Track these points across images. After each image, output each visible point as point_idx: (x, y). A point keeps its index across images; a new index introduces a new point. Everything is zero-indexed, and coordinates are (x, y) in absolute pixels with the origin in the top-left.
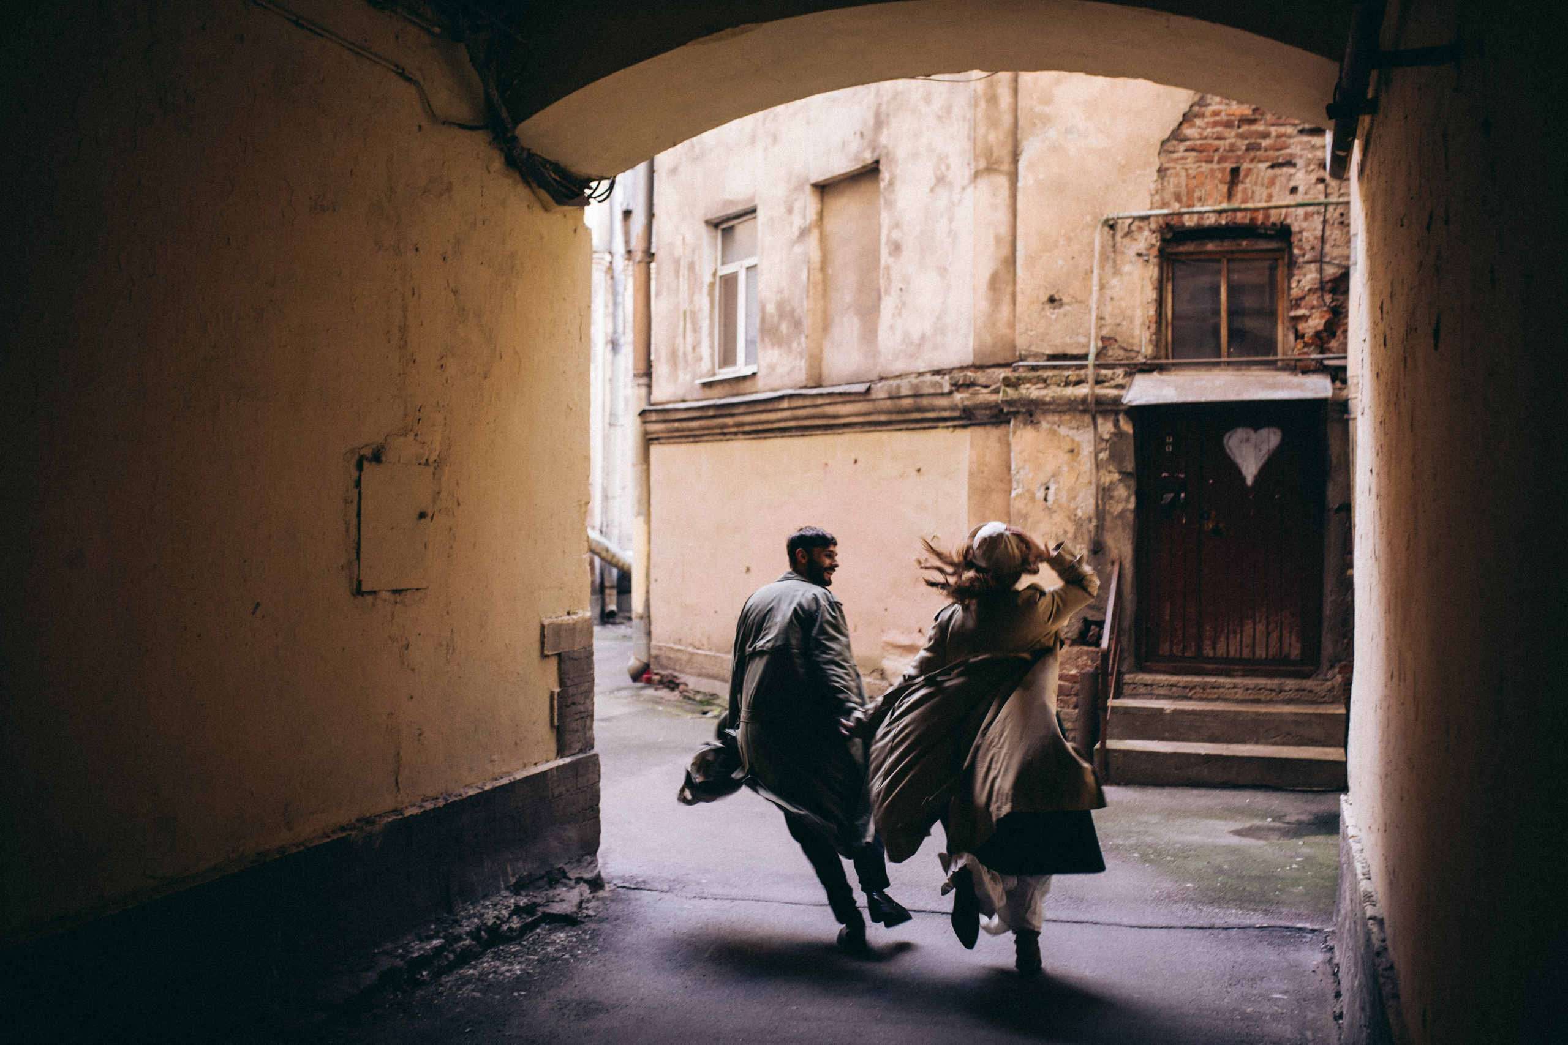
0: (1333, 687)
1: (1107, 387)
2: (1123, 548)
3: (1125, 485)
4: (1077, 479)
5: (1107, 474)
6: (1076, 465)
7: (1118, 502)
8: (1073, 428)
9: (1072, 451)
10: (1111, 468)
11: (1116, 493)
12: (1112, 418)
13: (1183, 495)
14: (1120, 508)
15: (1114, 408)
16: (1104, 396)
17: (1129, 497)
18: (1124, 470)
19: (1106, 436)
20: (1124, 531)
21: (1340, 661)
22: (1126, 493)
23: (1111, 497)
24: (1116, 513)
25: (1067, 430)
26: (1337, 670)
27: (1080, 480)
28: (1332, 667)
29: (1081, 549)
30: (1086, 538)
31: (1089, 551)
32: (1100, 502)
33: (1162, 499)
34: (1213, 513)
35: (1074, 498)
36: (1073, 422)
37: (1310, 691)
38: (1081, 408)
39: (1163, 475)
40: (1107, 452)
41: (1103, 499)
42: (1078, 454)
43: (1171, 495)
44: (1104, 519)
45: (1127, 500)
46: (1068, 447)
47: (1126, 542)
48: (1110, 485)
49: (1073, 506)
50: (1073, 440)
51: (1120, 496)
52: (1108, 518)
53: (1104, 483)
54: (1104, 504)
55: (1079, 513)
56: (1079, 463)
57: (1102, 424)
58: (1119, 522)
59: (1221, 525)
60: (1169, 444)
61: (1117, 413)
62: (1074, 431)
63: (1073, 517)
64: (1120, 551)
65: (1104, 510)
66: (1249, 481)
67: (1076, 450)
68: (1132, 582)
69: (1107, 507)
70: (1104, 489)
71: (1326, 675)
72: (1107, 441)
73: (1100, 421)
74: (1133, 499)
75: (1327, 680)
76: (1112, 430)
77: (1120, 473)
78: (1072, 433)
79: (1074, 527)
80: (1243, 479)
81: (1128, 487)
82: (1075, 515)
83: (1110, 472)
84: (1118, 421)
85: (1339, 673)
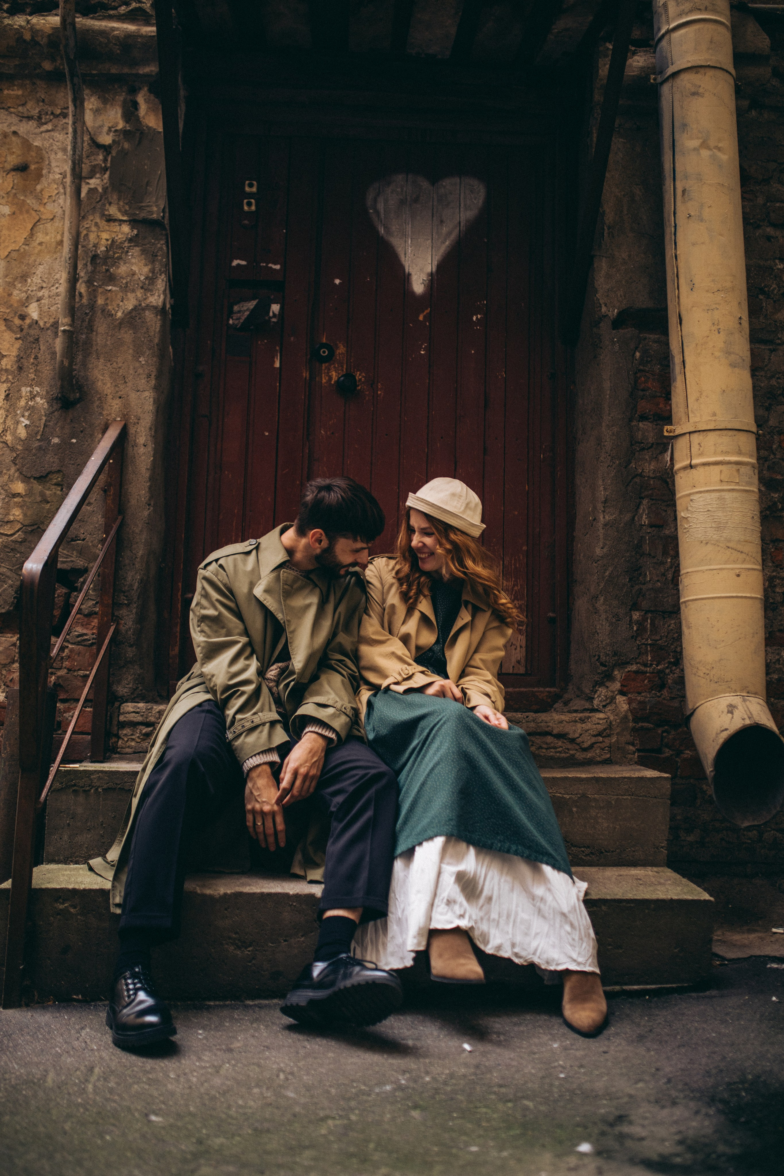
0: (610, 726)
1: (111, 18)
2: (133, 396)
3: (144, 252)
4: (32, 234)
5: (103, 224)
6: (31, 201)
7: (126, 289)
8: (29, 118)
9: (22, 169)
10: (113, 211)
11: (122, 269)
12: (120, 98)
13: (275, 308)
14: (130, 304)
15: (126, 70)
16: (103, 33)
17: (151, 280)
18: (143, 215)
19: (106, 139)
20: (138, 353)
21: (623, 664)
22: (146, 270)
23: (111, 279)
24: (119, 314)
25: (14, 119)
26: (617, 686)
27: (40, 237)
28: (609, 677)
29: (33, 397)
30: (47, 370)
31: (52, 401)
32: (81, 287)
33: (231, 313)
34: (341, 349)
35: (24, 277)
36: (29, 105)
37: (561, 736)
38: (47, 66)
39: (235, 263)
40: (107, 176)
41: (89, 282)
42: (39, 176)
43: (252, 304)
44: (91, 328)
45: (148, 285)
46: (13, 160)
47: (142, 382)
48: (107, 251)
49: (17, 295)
50: (27, 145)
51: (134, 274)
52: (101, 327)
53: (95, 246)
54: (93, 294)
55: (33, 312)
56: (39, 198)
57: (97, 112)
58: (127, 336)
59: (358, 376)
60: (250, 195)
61: (134, 91)
62: (32, 124)
63: (17, 321)
64: (126, 405)
65: (92, 306)
66: (418, 287)
67: (33, 167)
68: (151, 479)
69: (100, 301)
70: (95, 257)
71: (591, 699)
72: (106, 149)
73: (91, 103)
74: (161, 284)
75: (594, 710)
76: (121, 125)
77: (134, 222)
78: (25, 128)
79: (18, 344)
80: (406, 278)
81: (151, 257)
82: (23, 317)
83: (110, 219)
84: (135, 105)
85: (622, 693)
